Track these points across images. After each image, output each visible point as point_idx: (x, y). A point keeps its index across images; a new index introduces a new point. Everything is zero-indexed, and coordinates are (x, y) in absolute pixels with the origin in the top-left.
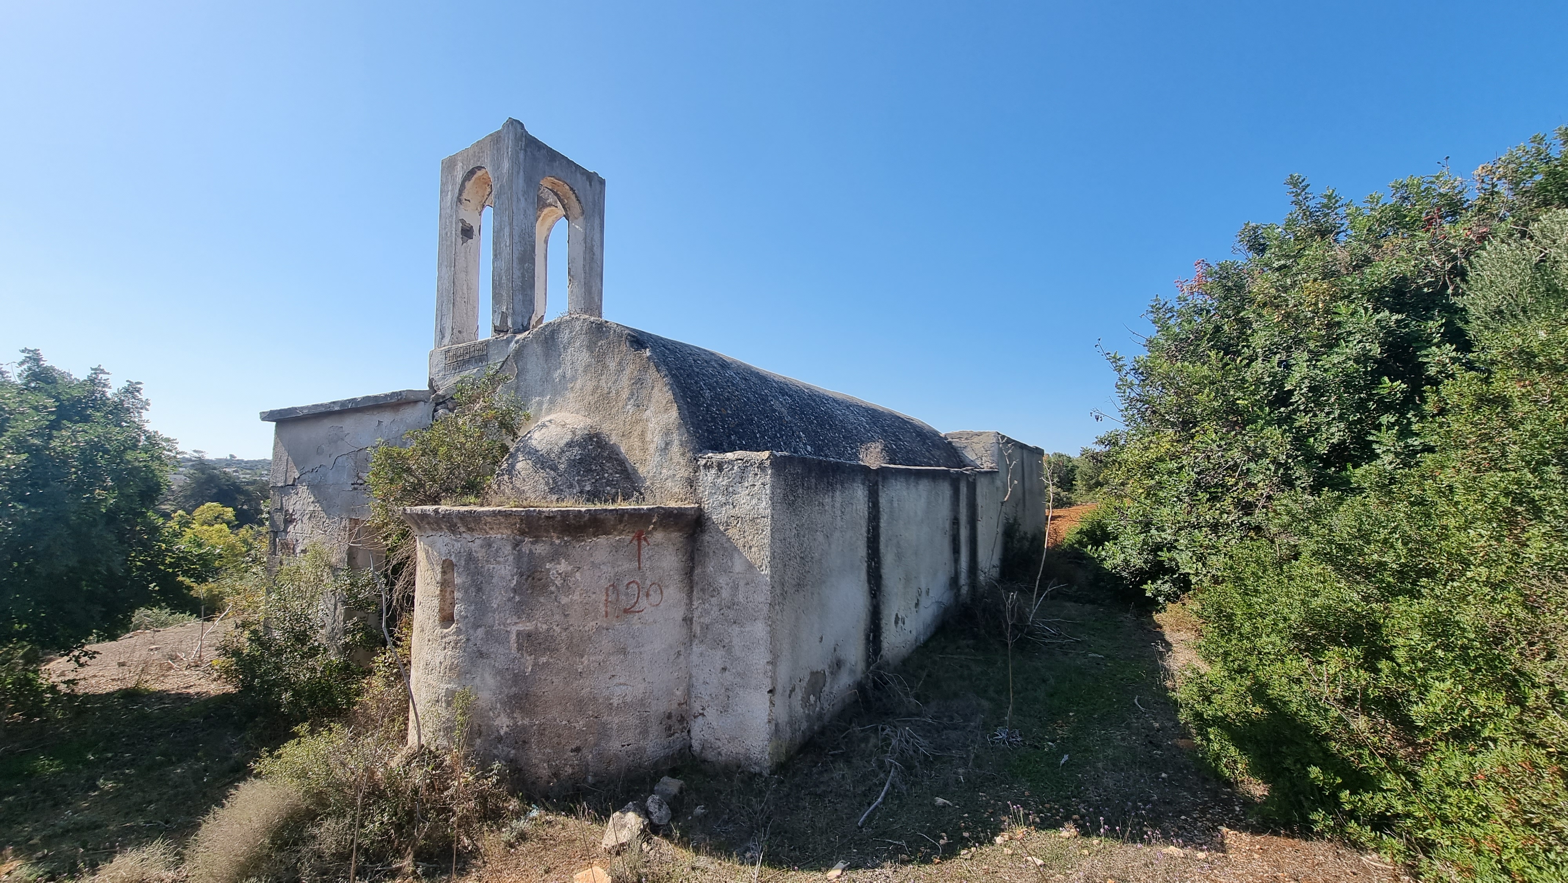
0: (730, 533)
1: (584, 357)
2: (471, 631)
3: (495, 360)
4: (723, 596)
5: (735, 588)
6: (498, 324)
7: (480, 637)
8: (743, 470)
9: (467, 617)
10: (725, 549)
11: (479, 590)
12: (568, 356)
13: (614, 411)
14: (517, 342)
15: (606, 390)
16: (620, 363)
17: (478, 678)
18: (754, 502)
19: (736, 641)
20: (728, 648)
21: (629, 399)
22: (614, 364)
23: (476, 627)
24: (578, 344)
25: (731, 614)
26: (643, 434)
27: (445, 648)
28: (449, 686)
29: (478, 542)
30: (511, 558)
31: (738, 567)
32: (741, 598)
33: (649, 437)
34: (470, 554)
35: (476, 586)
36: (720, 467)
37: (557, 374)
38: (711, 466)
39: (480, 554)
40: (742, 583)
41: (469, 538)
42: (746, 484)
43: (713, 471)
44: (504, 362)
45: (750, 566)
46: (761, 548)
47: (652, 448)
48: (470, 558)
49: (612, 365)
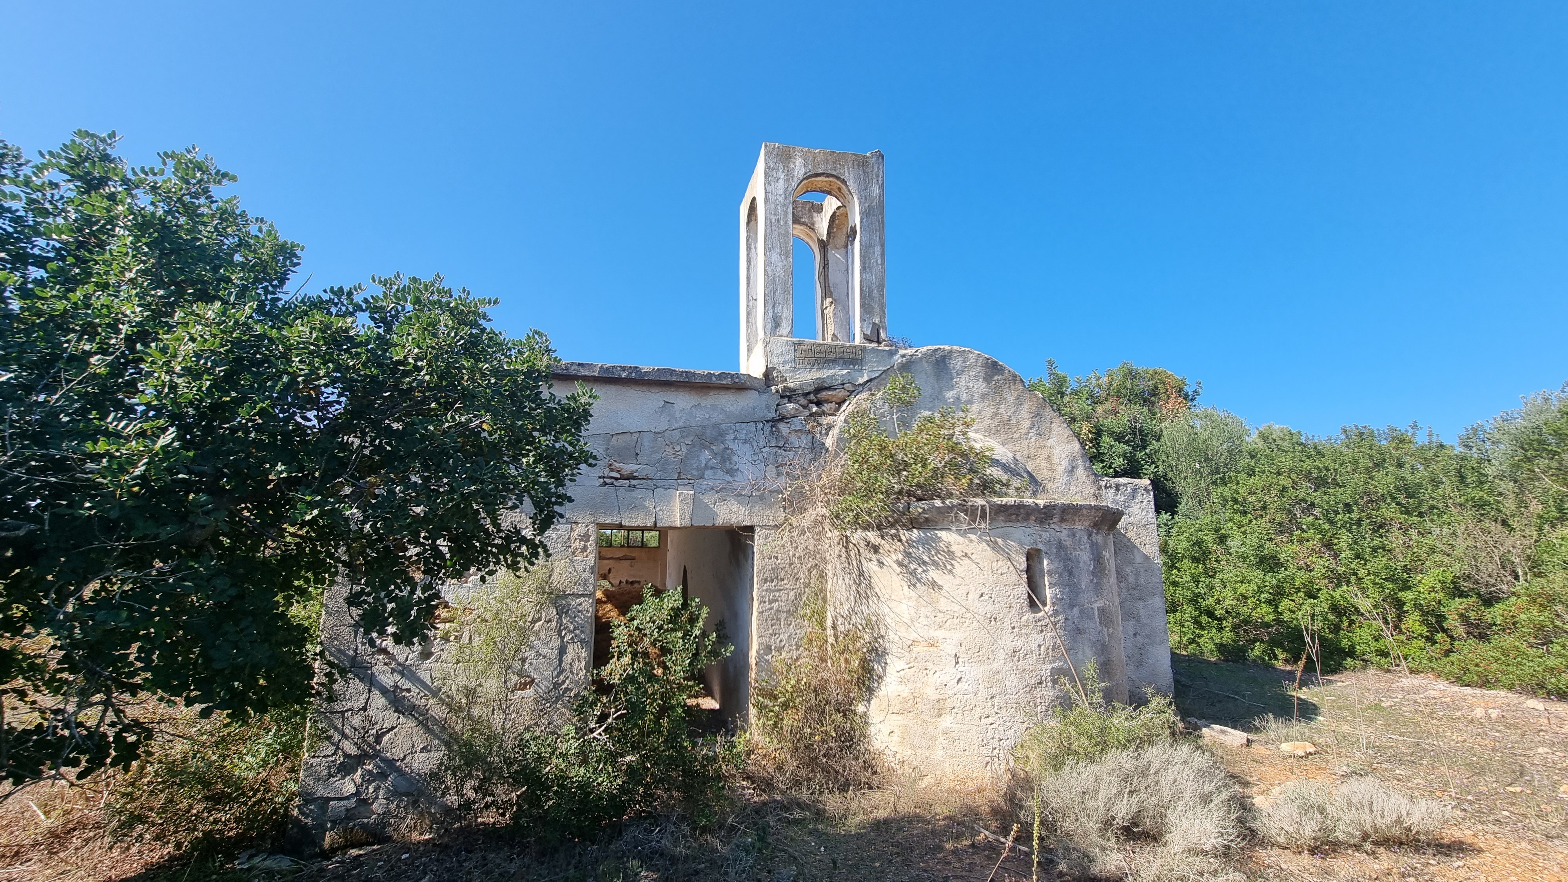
0: (1129, 535)
1: (980, 386)
2: (1068, 612)
3: (873, 367)
4: (1130, 581)
5: (1137, 575)
6: (869, 333)
7: (1077, 615)
8: (1135, 490)
9: (1063, 599)
10: (1128, 547)
11: (1071, 573)
12: (962, 381)
13: (1016, 436)
14: (903, 356)
15: (1006, 418)
16: (1018, 398)
17: (1080, 652)
18: (1144, 513)
19: (1142, 612)
20: (1138, 619)
21: (1031, 429)
22: (1012, 398)
23: (1072, 606)
24: (972, 373)
25: (1136, 593)
26: (1049, 458)
27: (1042, 631)
28: (1054, 665)
29: (1065, 532)
30: (1088, 546)
31: (1139, 559)
32: (1142, 581)
33: (1056, 460)
34: (1060, 542)
35: (1068, 571)
36: (1117, 487)
37: (950, 395)
38: (1110, 487)
39: (1068, 543)
40: (1142, 570)
41: (1057, 528)
42: (1137, 501)
43: (1112, 491)
44: (884, 371)
45: (1147, 558)
46: (1152, 544)
47: (1060, 469)
48: (1060, 546)
49: (1011, 399)
